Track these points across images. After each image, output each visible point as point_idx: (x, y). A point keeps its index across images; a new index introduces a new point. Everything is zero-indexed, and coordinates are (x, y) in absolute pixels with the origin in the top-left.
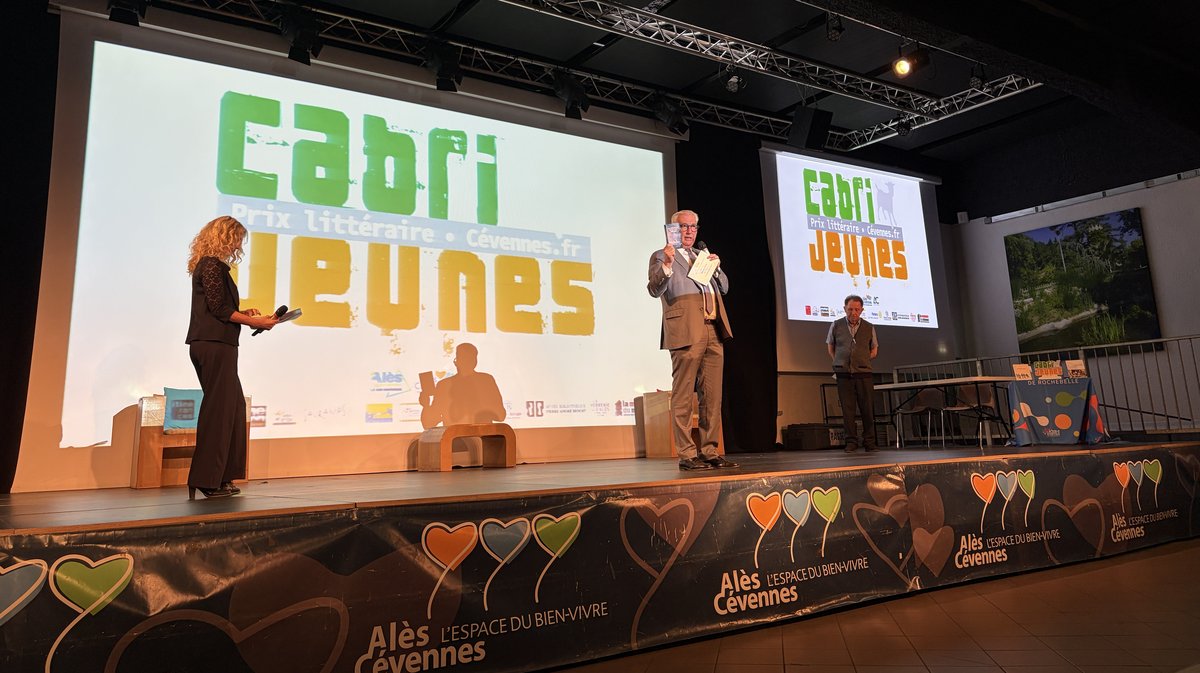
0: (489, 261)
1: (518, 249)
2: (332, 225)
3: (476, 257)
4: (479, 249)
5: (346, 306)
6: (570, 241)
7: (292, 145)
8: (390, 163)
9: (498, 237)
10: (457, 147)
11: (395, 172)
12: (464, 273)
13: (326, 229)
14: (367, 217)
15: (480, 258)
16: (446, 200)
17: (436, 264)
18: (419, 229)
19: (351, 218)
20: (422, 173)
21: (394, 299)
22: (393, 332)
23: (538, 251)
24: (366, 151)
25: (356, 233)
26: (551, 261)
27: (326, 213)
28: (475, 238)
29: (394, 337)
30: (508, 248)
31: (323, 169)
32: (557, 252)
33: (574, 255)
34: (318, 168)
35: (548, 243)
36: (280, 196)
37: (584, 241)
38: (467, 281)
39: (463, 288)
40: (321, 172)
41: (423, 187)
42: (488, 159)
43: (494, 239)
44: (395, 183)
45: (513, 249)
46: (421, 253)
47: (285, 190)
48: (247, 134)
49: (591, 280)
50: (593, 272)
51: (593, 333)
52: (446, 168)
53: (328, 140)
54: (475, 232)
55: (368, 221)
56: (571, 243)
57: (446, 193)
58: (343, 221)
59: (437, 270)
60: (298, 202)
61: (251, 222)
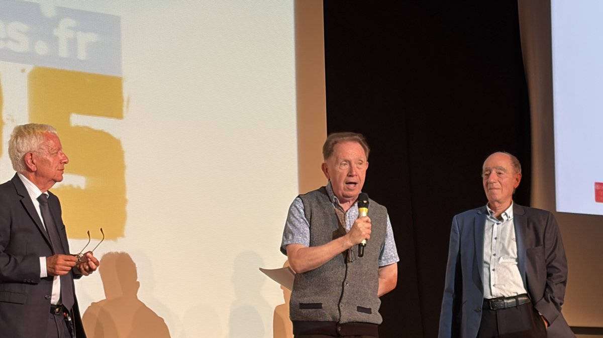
6: (72, 23)
26: (29, 68)
32: (41, 48)
33: (82, 55)
35: (24, 27)
49: (119, 115)
50: (125, 95)
51: (122, 236)
56: (75, 29)
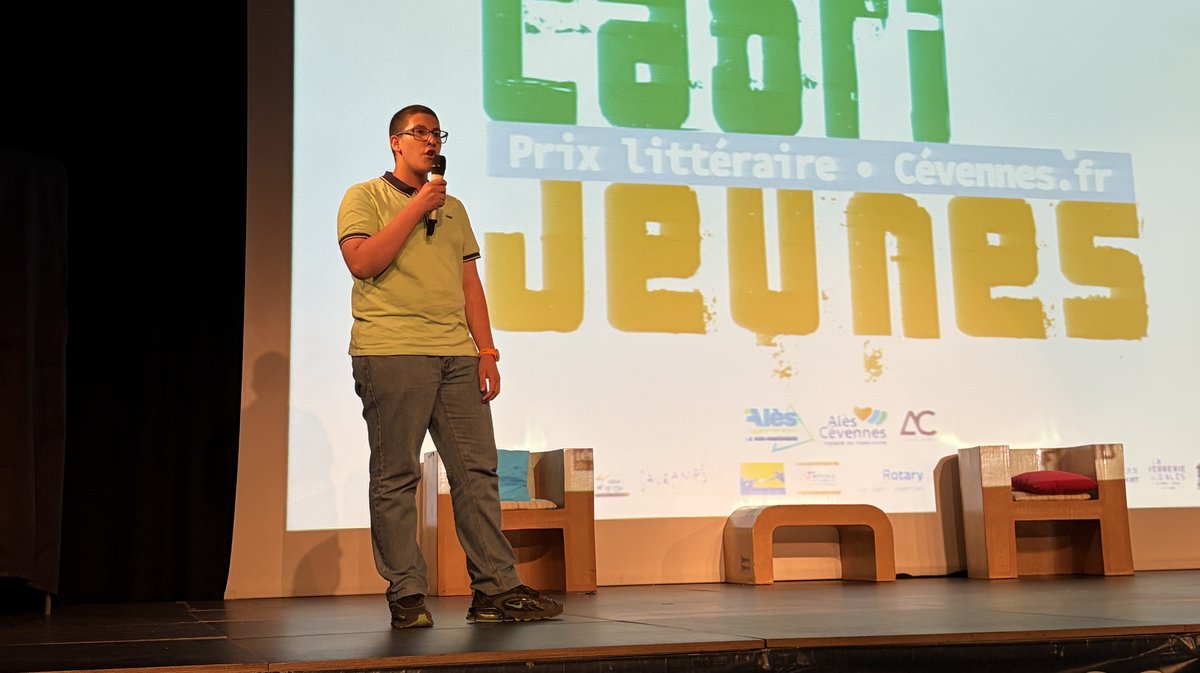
0: (939, 210)
1: (991, 185)
2: (667, 161)
3: (913, 202)
4: (918, 188)
5: (697, 297)
6: (1090, 162)
7: (595, 30)
8: (755, 45)
9: (952, 165)
10: (870, 6)
11: (765, 62)
12: (894, 232)
13: (658, 169)
14: (722, 143)
15: (920, 205)
16: (855, 104)
17: (844, 219)
18: (810, 159)
19: (696, 146)
20: (812, 60)
21: (775, 283)
22: (776, 339)
23: (1029, 186)
24: (716, 30)
25: (706, 173)
26: (1056, 202)
27: (656, 141)
28: (910, 169)
29: (778, 349)
30: (970, 183)
31: (646, 67)
32: (1066, 186)
33: (1100, 188)
34: (639, 66)
35: (1050, 170)
36: (581, 119)
37: (1120, 162)
38: (900, 246)
39: (893, 259)
40: (643, 73)
42: (927, 22)
43: (945, 169)
44: (766, 80)
45: (981, 184)
46: (816, 201)
47: (589, 108)
48: (525, 19)
49: (1136, 235)
50: (1140, 220)
51: (1145, 335)
52: (852, 46)
53: (651, 17)
54: (910, 157)
55: (724, 150)
56: (1093, 167)
57: (855, 90)
58: (684, 154)
59: (845, 229)
60: (610, 126)
61: (539, 164)
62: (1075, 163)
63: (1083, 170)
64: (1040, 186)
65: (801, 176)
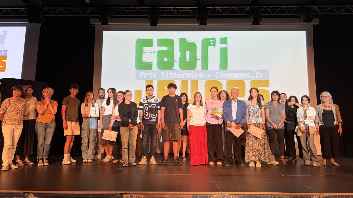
1: (236, 77)
2: (169, 76)
3: (219, 81)
4: (220, 79)
6: (259, 72)
7: (156, 52)
8: (188, 53)
9: (227, 74)
10: (212, 44)
11: (189, 56)
13: (167, 77)
14: (180, 72)
16: (208, 63)
17: (204, 85)
18: (198, 74)
19: (175, 73)
20: (199, 55)
23: (245, 77)
24: (180, 50)
25: (177, 77)
26: (250, 80)
27: (167, 72)
28: (218, 75)
30: (232, 77)
31: (166, 58)
32: (253, 77)
33: (261, 77)
34: (164, 58)
35: (249, 74)
36: (153, 69)
37: (266, 72)
40: (165, 59)
41: (199, 60)
42: (224, 46)
43: (226, 75)
44: (189, 59)
45: (234, 77)
46: (199, 82)
47: (155, 67)
48: (143, 51)
49: (269, 87)
50: (270, 83)
52: (208, 51)
53: (167, 49)
54: (218, 73)
55: (181, 73)
56: (259, 73)
57: (208, 60)
58: (173, 74)
59: (204, 87)
60: (158, 69)
61: (145, 77)
62: (255, 72)
63: (257, 74)
64: (247, 77)
65: (196, 77)
